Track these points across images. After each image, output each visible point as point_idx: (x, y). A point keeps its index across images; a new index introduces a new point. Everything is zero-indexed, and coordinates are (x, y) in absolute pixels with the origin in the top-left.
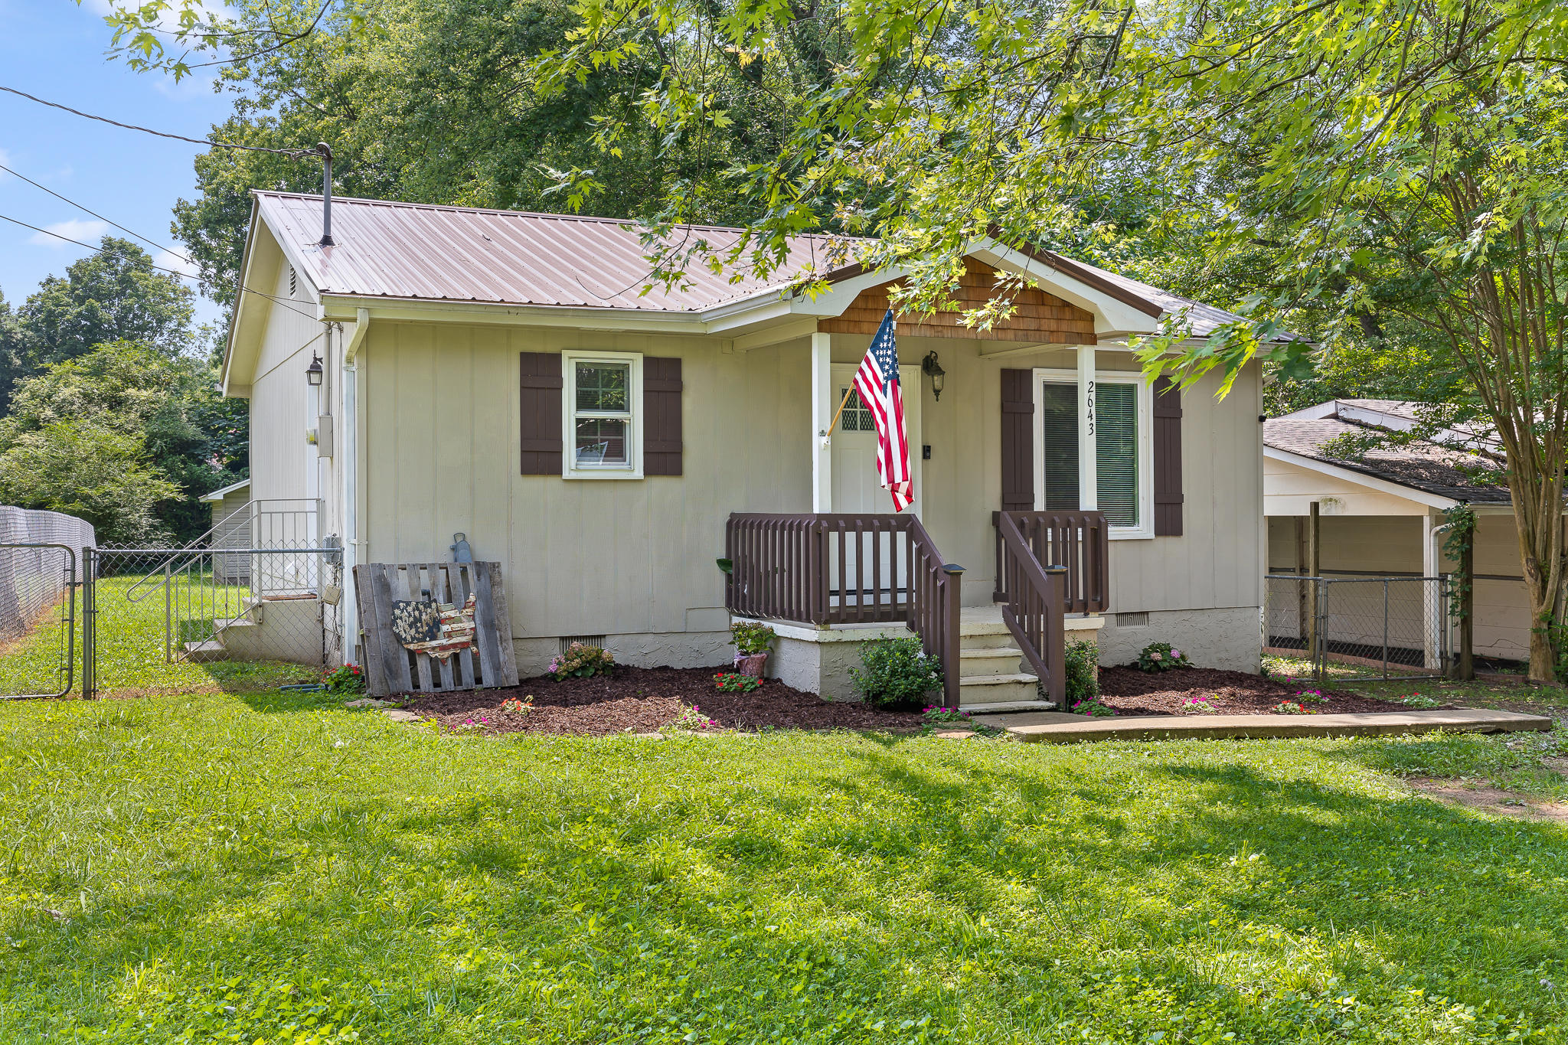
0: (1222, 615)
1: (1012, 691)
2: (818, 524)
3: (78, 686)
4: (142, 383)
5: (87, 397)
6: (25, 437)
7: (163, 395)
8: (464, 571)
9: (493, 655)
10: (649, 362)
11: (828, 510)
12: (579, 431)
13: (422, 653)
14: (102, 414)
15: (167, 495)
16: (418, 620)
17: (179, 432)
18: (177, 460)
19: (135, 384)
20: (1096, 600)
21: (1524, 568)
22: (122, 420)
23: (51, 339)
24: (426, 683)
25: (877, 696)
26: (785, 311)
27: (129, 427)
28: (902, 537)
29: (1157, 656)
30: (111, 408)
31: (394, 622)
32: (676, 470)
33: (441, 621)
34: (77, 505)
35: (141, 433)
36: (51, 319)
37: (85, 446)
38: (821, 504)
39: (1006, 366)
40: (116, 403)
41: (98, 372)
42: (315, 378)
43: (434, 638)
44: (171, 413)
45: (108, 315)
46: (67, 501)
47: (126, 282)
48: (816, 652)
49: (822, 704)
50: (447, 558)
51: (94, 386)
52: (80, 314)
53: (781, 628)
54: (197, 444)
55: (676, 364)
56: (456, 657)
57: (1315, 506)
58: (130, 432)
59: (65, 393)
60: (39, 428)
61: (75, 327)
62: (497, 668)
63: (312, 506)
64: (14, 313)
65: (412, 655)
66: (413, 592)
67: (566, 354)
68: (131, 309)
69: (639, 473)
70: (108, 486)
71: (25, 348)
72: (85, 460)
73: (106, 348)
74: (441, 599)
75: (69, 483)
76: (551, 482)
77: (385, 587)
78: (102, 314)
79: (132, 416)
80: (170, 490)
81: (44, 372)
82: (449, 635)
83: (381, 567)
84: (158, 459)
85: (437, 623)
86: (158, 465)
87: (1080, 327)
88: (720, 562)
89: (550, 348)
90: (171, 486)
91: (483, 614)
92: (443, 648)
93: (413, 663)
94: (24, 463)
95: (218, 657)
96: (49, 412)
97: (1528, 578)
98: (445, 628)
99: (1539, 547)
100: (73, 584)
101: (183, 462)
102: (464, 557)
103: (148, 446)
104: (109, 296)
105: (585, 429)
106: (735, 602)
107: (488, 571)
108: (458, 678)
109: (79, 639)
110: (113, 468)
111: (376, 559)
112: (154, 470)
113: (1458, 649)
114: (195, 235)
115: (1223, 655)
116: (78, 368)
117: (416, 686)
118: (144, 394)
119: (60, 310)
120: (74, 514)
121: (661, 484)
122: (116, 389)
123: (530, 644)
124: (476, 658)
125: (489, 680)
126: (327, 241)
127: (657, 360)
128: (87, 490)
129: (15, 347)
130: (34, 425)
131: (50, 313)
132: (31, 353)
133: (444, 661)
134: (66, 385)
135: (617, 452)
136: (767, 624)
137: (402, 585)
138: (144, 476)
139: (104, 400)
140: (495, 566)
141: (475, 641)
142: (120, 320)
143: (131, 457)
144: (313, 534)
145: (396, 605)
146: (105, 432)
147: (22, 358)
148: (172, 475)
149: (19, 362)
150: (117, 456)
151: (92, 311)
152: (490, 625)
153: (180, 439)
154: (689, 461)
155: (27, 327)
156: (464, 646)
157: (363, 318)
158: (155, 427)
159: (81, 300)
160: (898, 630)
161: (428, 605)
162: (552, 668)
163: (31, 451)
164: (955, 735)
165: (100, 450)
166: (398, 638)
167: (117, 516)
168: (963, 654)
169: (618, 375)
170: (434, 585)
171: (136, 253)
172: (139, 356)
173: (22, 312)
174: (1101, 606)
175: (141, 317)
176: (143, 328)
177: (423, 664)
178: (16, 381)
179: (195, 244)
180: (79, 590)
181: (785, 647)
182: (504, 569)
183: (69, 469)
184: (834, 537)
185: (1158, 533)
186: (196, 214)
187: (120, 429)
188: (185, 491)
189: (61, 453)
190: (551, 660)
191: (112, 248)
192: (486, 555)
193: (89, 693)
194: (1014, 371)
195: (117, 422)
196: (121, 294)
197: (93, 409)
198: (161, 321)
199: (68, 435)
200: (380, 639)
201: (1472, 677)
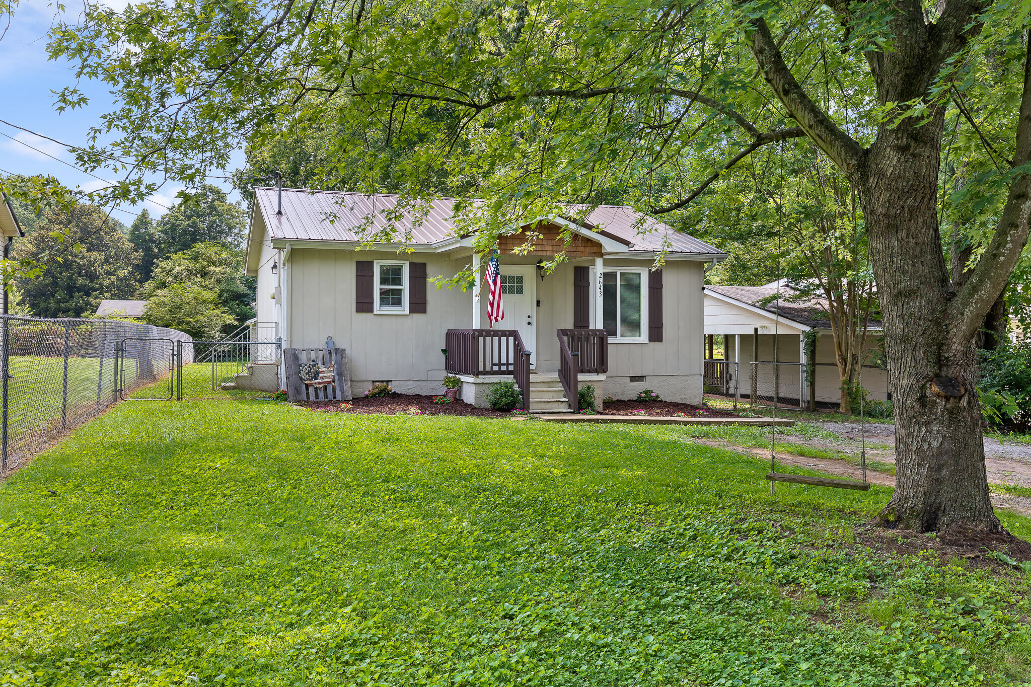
0: (683, 378)
1: (556, 405)
2: (474, 333)
3: (175, 396)
4: (218, 263)
5: (190, 272)
6: (159, 292)
7: (228, 270)
8: (330, 353)
9: (341, 387)
10: (411, 264)
11: (479, 328)
12: (381, 294)
13: (311, 385)
14: (197, 280)
15: (229, 322)
16: (309, 371)
17: (236, 289)
18: (234, 304)
19: (214, 264)
20: (602, 367)
21: (837, 359)
22: (207, 282)
23: (174, 239)
24: (312, 397)
25: (494, 405)
26: (458, 245)
27: (210, 286)
28: (511, 340)
29: (643, 395)
30: (202, 276)
31: (299, 372)
32: (424, 311)
33: (320, 372)
34: (184, 327)
35: (216, 290)
36: (174, 228)
37: (188, 296)
38: (476, 324)
39: (577, 265)
40: (204, 274)
41: (195, 258)
42: (275, 271)
43: (316, 379)
44: (232, 280)
45: (203, 226)
46: (179, 324)
47: (212, 207)
48: (473, 387)
49: (475, 408)
50: (324, 346)
51: (193, 265)
52: (188, 225)
53: (463, 378)
54: (246, 295)
55: (424, 265)
56: (325, 387)
57: (756, 330)
58: (211, 289)
59: (178, 269)
60: (165, 287)
61: (185, 232)
62: (343, 392)
63: (274, 325)
64: (154, 224)
65: (307, 386)
66: (308, 360)
67: (375, 262)
68: (215, 222)
69: (407, 312)
70: (199, 317)
71: (160, 243)
72: (188, 303)
73: (199, 246)
74: (320, 363)
75: (180, 315)
76: (369, 315)
77: (296, 358)
78: (200, 225)
79: (212, 281)
80: (230, 319)
81: (168, 258)
82: (322, 378)
83: (295, 349)
84: (225, 303)
85: (318, 373)
86: (225, 306)
87: (595, 250)
88: (443, 351)
89: (369, 259)
90: (231, 317)
91: (337, 370)
92: (320, 383)
93: (307, 389)
94: (158, 305)
95: (234, 388)
96: (171, 279)
97: (839, 364)
98: (321, 375)
99: (843, 348)
100: (173, 355)
101: (238, 305)
102: (331, 347)
103: (220, 296)
104: (203, 215)
105: (383, 293)
106: (449, 368)
107: (340, 352)
108: (326, 396)
109: (175, 377)
110: (202, 308)
111: (293, 347)
112: (223, 309)
113: (808, 398)
114: (245, 187)
115: (683, 397)
116: (185, 256)
117: (308, 398)
118: (218, 269)
119: (178, 223)
120: (182, 330)
121: (417, 317)
122: (204, 267)
123: (360, 384)
124: (334, 388)
125: (339, 397)
126: (280, 213)
127: (416, 263)
128: (189, 319)
129: (155, 242)
130: (164, 285)
131: (173, 224)
132: (163, 246)
133: (320, 389)
134: (179, 265)
135: (397, 302)
136: (458, 376)
137: (303, 358)
138: (217, 312)
139: (198, 272)
140: (343, 350)
141: (334, 381)
142: (210, 228)
143: (211, 302)
144: (274, 336)
145: (301, 365)
146: (198, 289)
147: (159, 249)
148: (232, 311)
149: (157, 251)
150: (204, 302)
151: (194, 223)
152: (340, 375)
153: (236, 293)
154: (429, 307)
155: (161, 232)
156: (329, 383)
157: (288, 248)
158: (223, 287)
159: (189, 217)
160: (510, 379)
161: (314, 366)
162: (366, 393)
163: (162, 299)
164: (518, 419)
165: (195, 298)
166: (301, 379)
167: (203, 332)
168: (531, 389)
169: (398, 271)
170: (317, 357)
171: (217, 192)
172: (216, 249)
173: (158, 225)
174: (604, 371)
175: (220, 226)
176: (220, 232)
177: (311, 390)
178: (155, 260)
179: (245, 191)
180: (176, 357)
181: (464, 385)
182: (348, 351)
183: (180, 308)
184: (481, 339)
185: (650, 341)
186: (245, 176)
187: (206, 288)
188: (238, 320)
189: (177, 300)
190: (366, 389)
191: (205, 189)
192: (340, 346)
193: (179, 399)
194: (581, 268)
195: (204, 284)
196: (210, 214)
197: (193, 277)
198: (230, 229)
199: (179, 291)
200: (294, 379)
201: (813, 411)
